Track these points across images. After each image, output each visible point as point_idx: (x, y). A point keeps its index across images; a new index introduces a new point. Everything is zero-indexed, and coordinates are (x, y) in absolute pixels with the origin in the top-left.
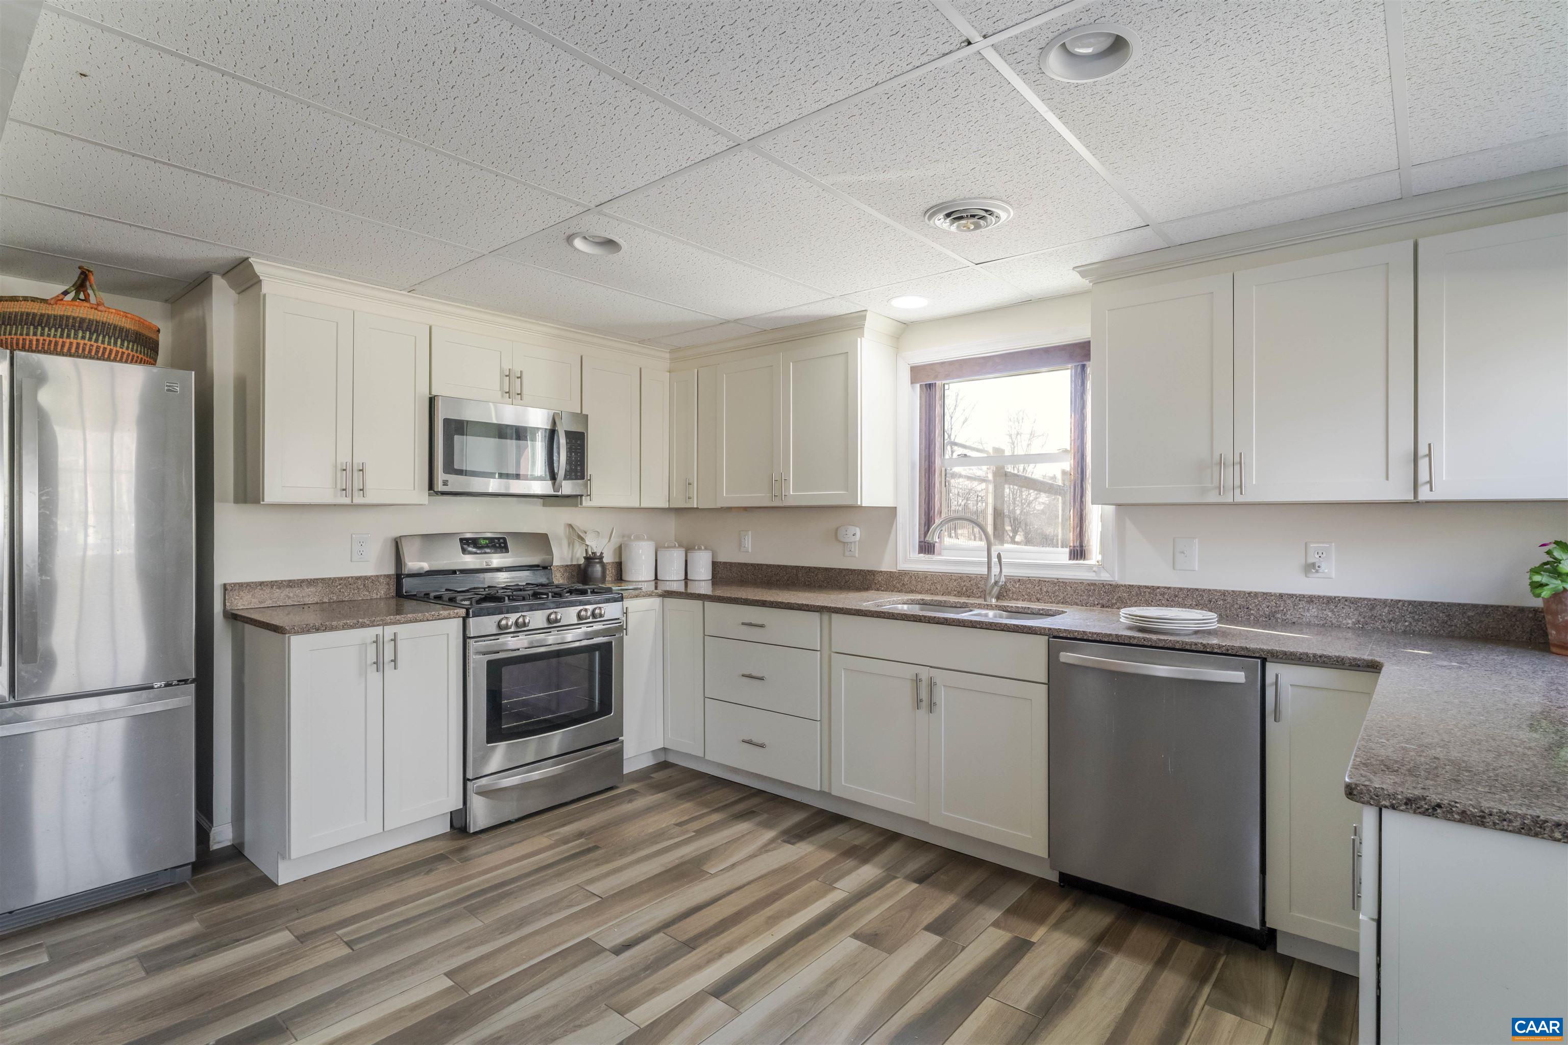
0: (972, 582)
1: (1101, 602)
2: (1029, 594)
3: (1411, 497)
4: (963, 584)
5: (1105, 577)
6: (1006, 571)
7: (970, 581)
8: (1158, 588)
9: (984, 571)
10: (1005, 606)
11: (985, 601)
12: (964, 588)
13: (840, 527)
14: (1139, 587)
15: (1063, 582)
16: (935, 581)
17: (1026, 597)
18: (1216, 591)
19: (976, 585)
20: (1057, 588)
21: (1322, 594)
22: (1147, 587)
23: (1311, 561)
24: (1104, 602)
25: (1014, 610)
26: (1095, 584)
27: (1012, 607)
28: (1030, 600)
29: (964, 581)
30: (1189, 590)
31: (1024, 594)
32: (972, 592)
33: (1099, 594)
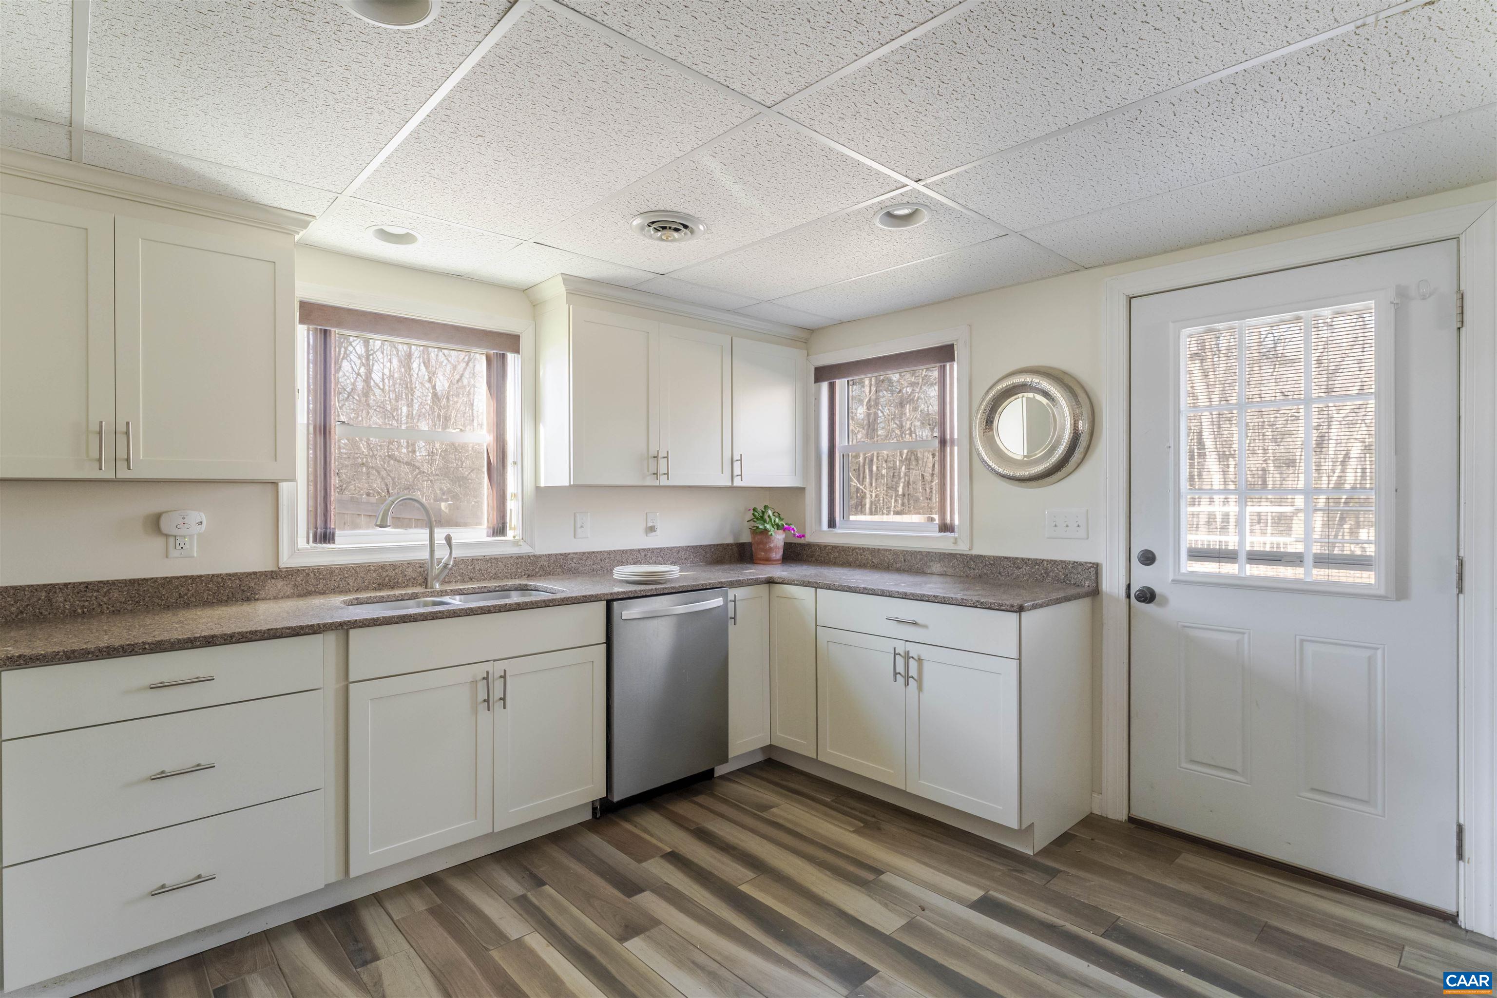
0: (396, 571)
1: (527, 572)
2: (462, 575)
3: (730, 484)
4: (385, 574)
5: (525, 549)
6: (457, 553)
7: (394, 570)
8: (569, 554)
9: (426, 555)
10: (461, 590)
11: (426, 587)
12: (387, 579)
13: (163, 513)
14: (556, 555)
15: (495, 559)
16: (346, 575)
17: (459, 578)
18: (604, 551)
19: (402, 572)
20: (489, 565)
21: (658, 547)
22: (561, 555)
23: (650, 524)
24: (529, 572)
25: (471, 592)
26: (522, 557)
27: (468, 589)
28: (463, 581)
29: (387, 571)
30: (589, 553)
31: (457, 575)
32: (397, 582)
33: (526, 565)
